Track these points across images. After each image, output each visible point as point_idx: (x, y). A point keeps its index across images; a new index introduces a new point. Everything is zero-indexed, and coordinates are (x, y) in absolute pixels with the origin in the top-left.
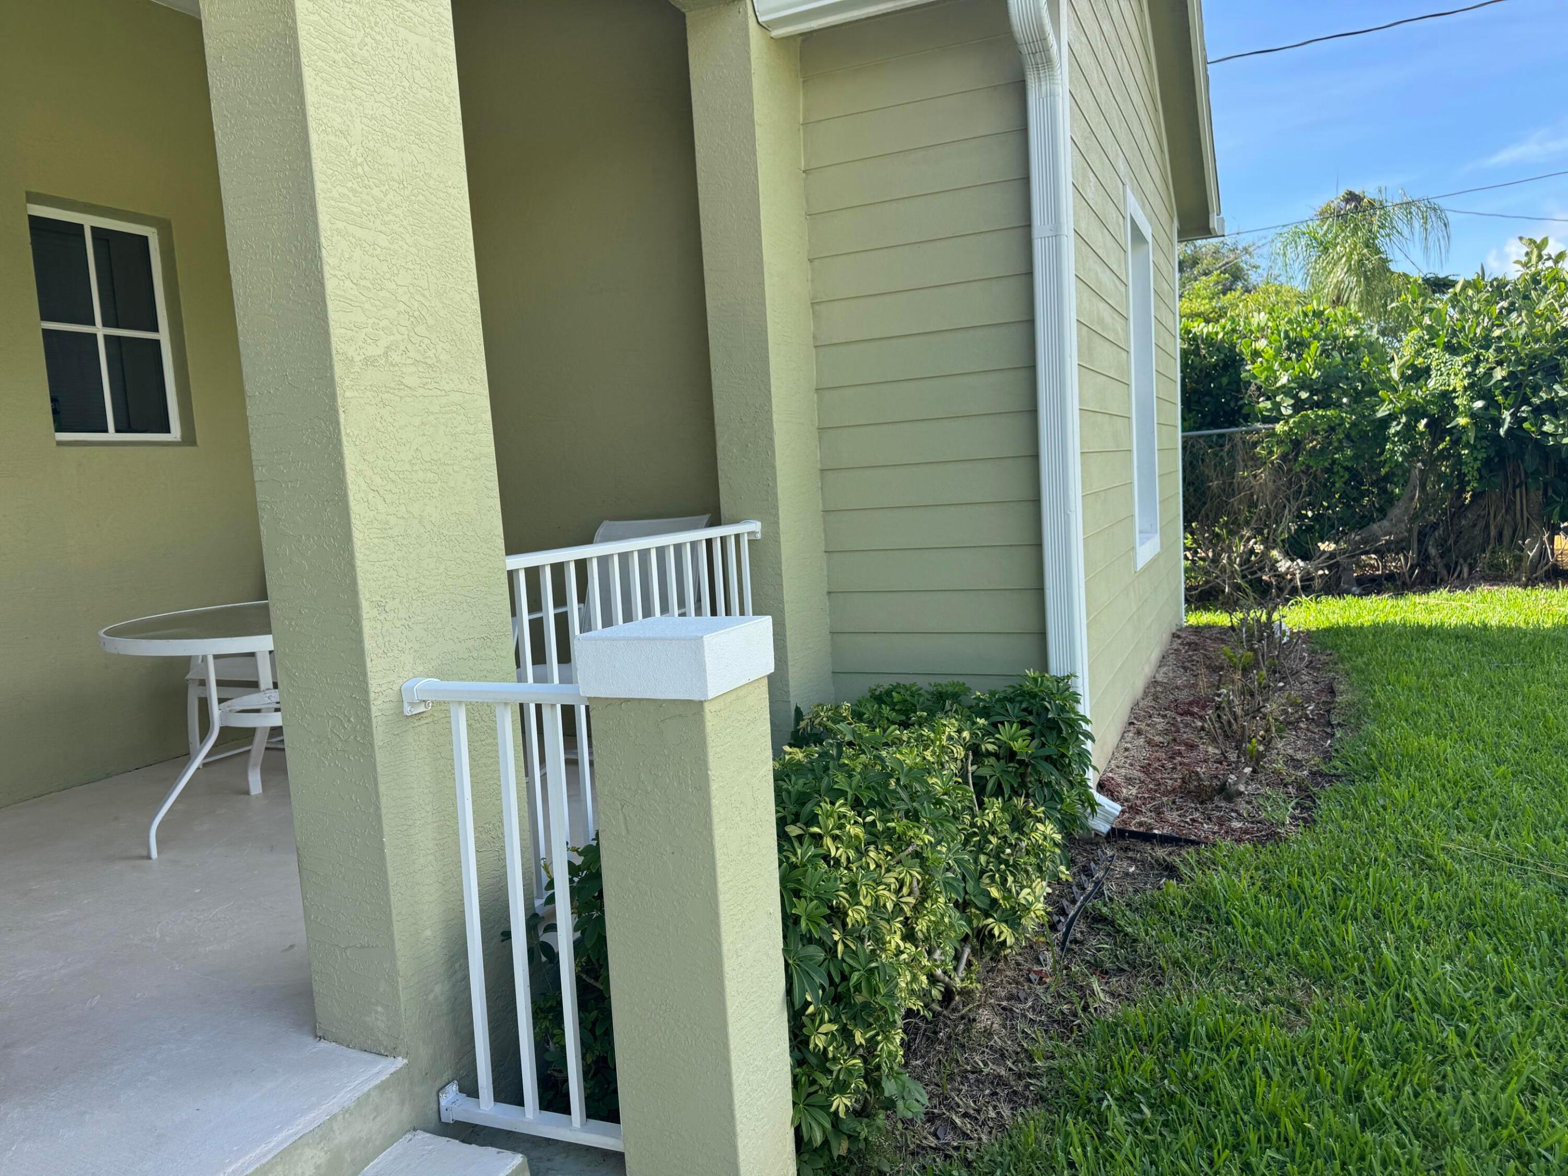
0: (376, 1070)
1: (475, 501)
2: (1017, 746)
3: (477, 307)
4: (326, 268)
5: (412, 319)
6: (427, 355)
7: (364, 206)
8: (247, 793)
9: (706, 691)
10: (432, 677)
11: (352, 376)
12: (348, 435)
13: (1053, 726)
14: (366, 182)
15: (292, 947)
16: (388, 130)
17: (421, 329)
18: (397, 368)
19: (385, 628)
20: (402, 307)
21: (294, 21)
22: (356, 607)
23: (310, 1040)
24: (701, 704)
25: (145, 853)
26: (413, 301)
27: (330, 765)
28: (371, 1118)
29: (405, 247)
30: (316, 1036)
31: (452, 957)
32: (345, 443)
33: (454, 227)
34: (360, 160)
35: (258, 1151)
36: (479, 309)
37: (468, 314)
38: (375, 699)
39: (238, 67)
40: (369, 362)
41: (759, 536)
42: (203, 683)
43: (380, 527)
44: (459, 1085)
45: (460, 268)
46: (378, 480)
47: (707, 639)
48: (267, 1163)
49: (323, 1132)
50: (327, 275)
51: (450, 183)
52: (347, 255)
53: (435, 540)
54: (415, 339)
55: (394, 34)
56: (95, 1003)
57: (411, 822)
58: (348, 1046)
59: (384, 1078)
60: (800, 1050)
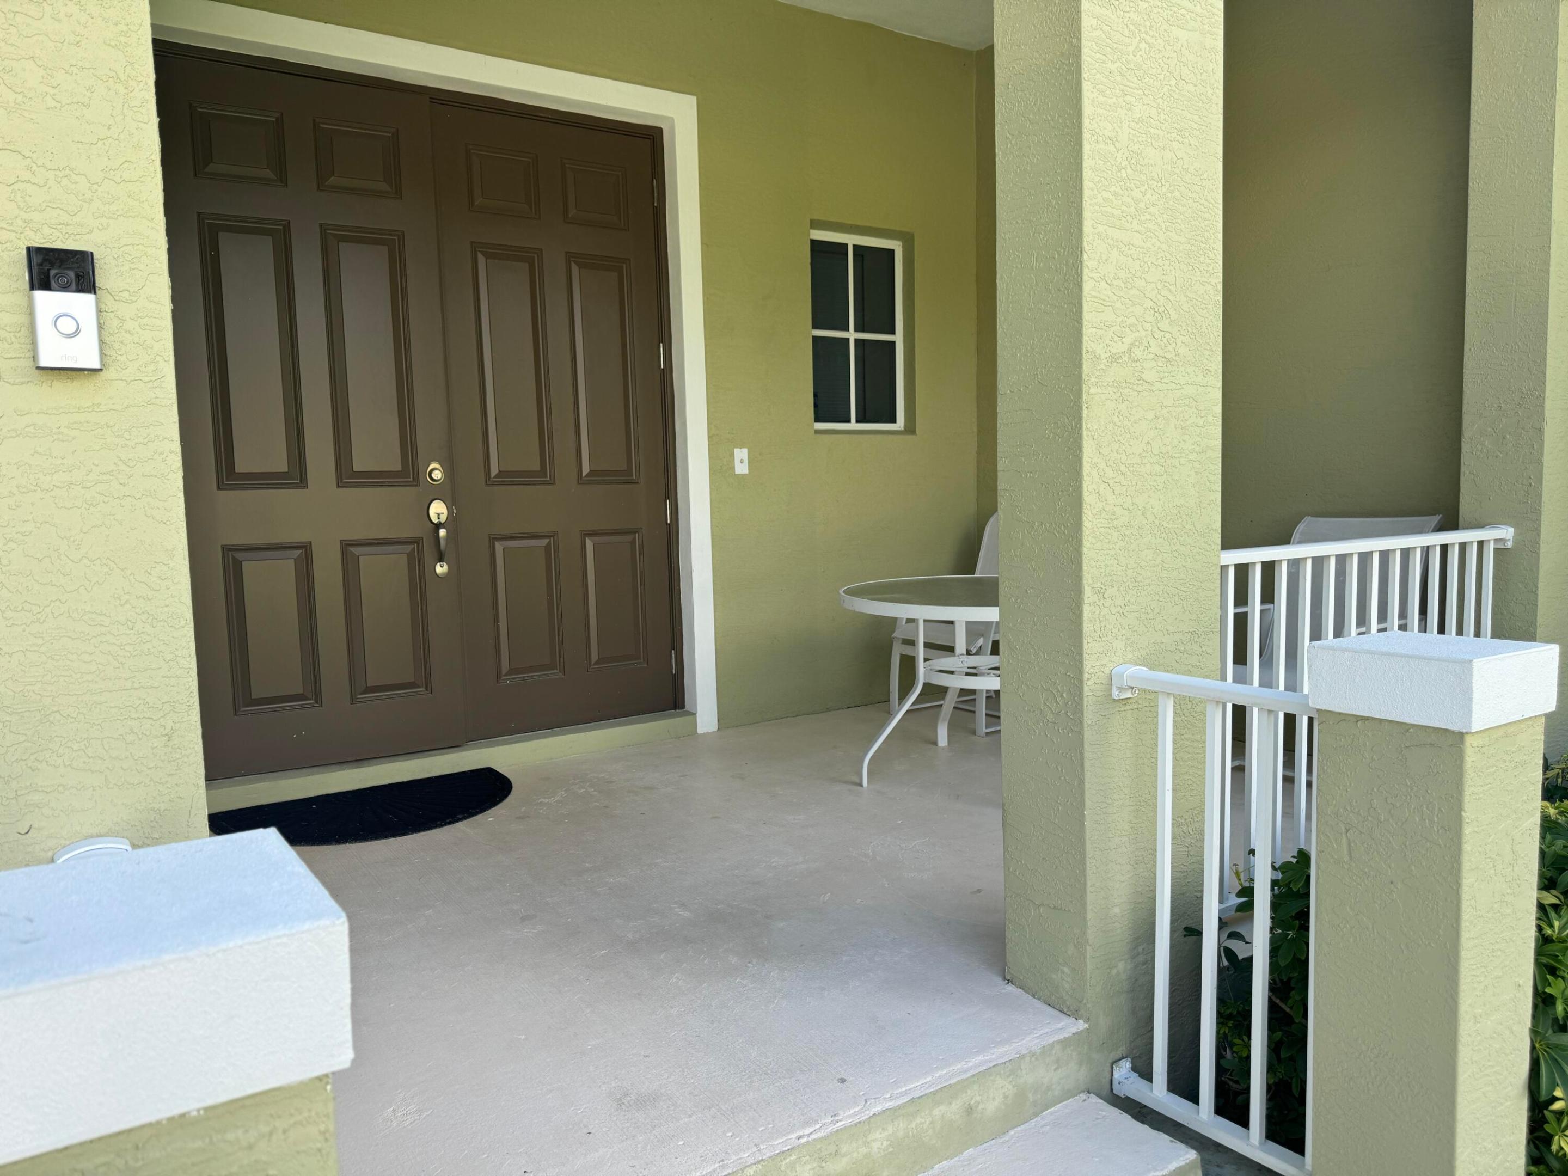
0: (1060, 1025)
1: (1197, 495)
3: (1220, 298)
4: (1085, 271)
5: (1157, 315)
6: (1167, 349)
7: (1124, 208)
8: (935, 743)
9: (1470, 722)
10: (1140, 665)
11: (1097, 373)
12: (1088, 429)
14: (1128, 184)
15: (979, 891)
16: (1152, 131)
17: (1164, 325)
18: (1138, 364)
19: (1102, 613)
20: (1149, 304)
21: (1079, 40)
22: (1079, 591)
23: (999, 980)
24: (1461, 736)
25: (857, 781)
26: (1159, 297)
27: (1040, 734)
28: (1053, 1068)
29: (1158, 244)
30: (1005, 979)
31: (1137, 938)
32: (1085, 437)
33: (1205, 219)
34: (1124, 163)
35: (959, 1066)
36: (1221, 299)
37: (1210, 306)
38: (1088, 680)
39: (1023, 91)
40: (1114, 359)
41: (1510, 544)
42: (912, 643)
43: (1107, 517)
44: (1132, 1063)
45: (1208, 261)
46: (1110, 473)
47: (1478, 663)
48: (967, 1079)
49: (1012, 1067)
50: (1085, 278)
51: (1205, 176)
52: (1104, 257)
53: (1155, 532)
54: (1158, 334)
55: (1166, 35)
56: (826, 898)
57: (1110, 801)
58: (1033, 996)
59: (1067, 1035)
60: (1537, 1147)
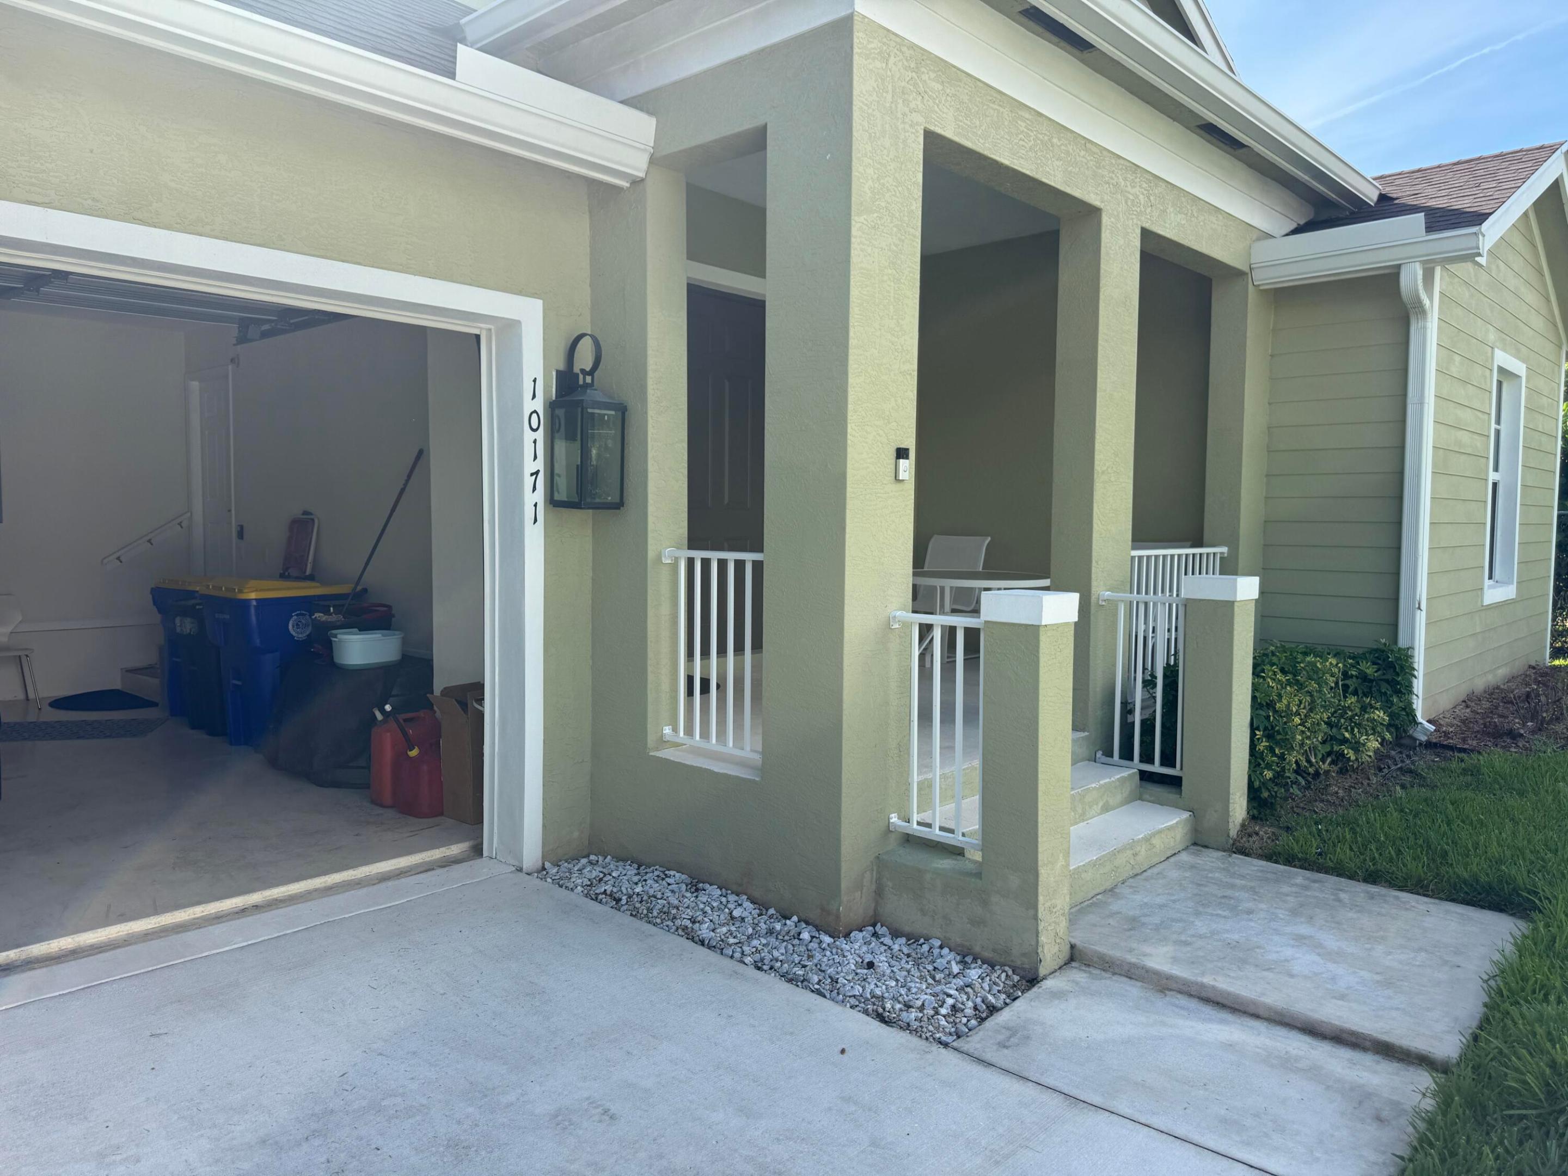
1: (1125, 526)
2: (1369, 671)
5: (1115, 456)
6: (1118, 469)
9: (1236, 597)
10: (1110, 592)
13: (1391, 666)
17: (1117, 459)
19: (1097, 571)
20: (1113, 452)
24: (1232, 603)
38: (1092, 596)
40: (1103, 473)
41: (1226, 555)
43: (1099, 533)
44: (1102, 752)
46: (1101, 516)
50: (1096, 443)
52: (1101, 435)
53: (1113, 540)
54: (1115, 463)
